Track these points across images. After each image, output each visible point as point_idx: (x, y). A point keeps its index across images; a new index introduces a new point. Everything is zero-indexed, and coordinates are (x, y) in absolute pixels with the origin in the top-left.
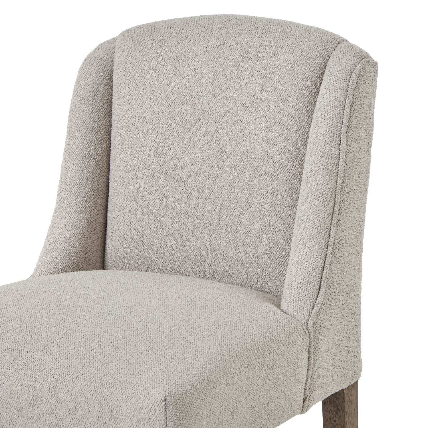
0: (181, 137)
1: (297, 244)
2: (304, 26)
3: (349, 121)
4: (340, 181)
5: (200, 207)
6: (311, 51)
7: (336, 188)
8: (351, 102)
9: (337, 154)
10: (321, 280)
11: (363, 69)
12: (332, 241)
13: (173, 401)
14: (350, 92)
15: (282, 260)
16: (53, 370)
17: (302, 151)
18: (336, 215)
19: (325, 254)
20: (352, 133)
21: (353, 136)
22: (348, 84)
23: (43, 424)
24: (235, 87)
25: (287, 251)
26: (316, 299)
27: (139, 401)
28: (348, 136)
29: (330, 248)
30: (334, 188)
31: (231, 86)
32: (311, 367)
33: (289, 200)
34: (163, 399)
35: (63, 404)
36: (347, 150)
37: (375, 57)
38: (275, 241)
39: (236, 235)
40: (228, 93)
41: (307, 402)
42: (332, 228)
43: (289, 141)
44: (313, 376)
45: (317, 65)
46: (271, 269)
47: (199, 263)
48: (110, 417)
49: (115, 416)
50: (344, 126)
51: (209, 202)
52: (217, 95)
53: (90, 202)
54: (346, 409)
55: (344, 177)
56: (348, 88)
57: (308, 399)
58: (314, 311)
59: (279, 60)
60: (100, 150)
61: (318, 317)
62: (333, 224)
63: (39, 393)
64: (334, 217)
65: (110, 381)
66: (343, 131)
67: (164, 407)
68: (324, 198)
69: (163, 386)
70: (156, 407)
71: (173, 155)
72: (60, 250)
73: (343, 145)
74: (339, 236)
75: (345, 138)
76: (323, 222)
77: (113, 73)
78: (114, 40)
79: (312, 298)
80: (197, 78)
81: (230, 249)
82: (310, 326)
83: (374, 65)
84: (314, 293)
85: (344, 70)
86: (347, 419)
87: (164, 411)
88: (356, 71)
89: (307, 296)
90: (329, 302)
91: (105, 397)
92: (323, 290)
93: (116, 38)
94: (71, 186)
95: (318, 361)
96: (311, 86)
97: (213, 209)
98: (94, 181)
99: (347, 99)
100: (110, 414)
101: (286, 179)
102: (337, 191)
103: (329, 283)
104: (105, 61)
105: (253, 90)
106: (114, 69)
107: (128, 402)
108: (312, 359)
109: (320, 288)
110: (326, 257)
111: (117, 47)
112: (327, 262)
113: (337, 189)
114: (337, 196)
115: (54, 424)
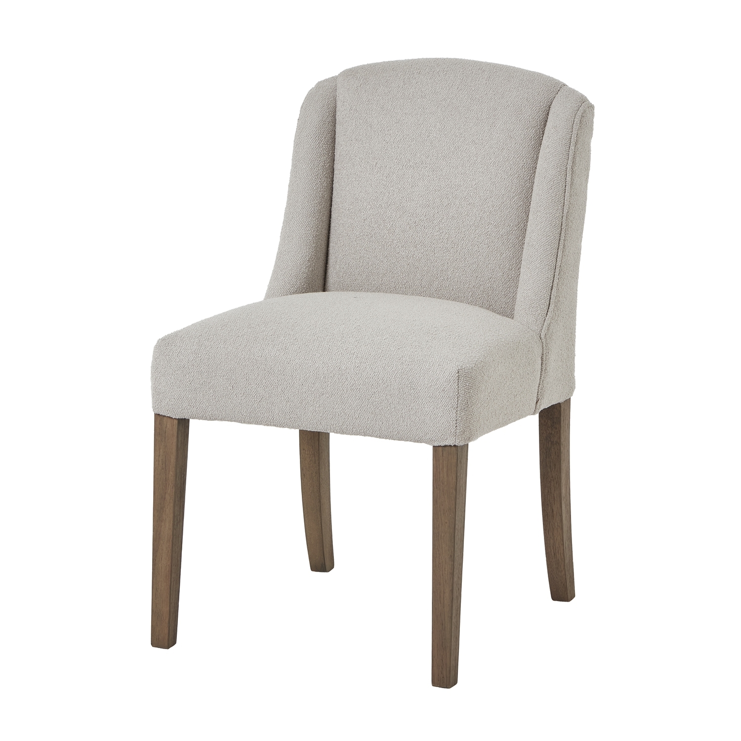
0: (410, 171)
1: (529, 266)
2: (527, 71)
3: (574, 158)
4: (565, 211)
5: (428, 235)
6: (536, 94)
7: (562, 217)
8: (575, 141)
9: (564, 186)
10: (550, 298)
11: (585, 111)
12: (559, 263)
13: (464, 373)
14: (575, 132)
15: (508, 283)
16: (356, 354)
17: (528, 184)
18: (562, 241)
19: (553, 275)
20: (576, 168)
21: (576, 172)
22: (573, 124)
23: (346, 399)
24: (464, 125)
25: (513, 275)
26: (547, 314)
27: (435, 374)
28: (572, 171)
29: (557, 270)
30: (561, 217)
31: (460, 124)
32: (543, 372)
33: (516, 228)
34: (457, 372)
35: (366, 380)
36: (572, 184)
37: (592, 100)
38: (502, 266)
39: (463, 262)
40: (457, 131)
41: (539, 403)
42: (559, 252)
43: (516, 176)
44: (544, 381)
45: (542, 107)
46: (497, 292)
47: (425, 289)
48: (409, 388)
49: (414, 387)
50: (570, 162)
51: (438, 231)
52: (446, 132)
53: (317, 232)
54: (562, 422)
55: (569, 208)
56: (572, 129)
57: (539, 401)
58: (545, 324)
59: (507, 102)
60: (325, 183)
61: (548, 329)
62: (560, 248)
63: (344, 372)
64: (560, 242)
65: (408, 360)
66: (569, 167)
67: (457, 378)
68: (553, 225)
69: (454, 362)
70: (450, 378)
71: (402, 188)
72: (292, 275)
73: (569, 179)
74: (564, 260)
75: (571, 173)
76: (552, 246)
77: (336, 111)
78: (334, 79)
79: (544, 313)
80: (426, 116)
81: (457, 274)
82: (543, 337)
83: (592, 107)
84: (545, 309)
85: (569, 112)
86: (562, 432)
87: (457, 381)
88: (579, 113)
89: (539, 311)
90: (556, 318)
91: (405, 373)
92: (552, 306)
93: (337, 77)
94: (300, 216)
95: (548, 368)
96: (538, 126)
97: (441, 238)
98: (320, 212)
99: (572, 138)
100: (409, 385)
101: (513, 210)
102: (563, 220)
103: (556, 300)
104: (329, 99)
105: (482, 128)
106: (337, 105)
107: (426, 375)
108: (544, 365)
109: (549, 305)
110: (554, 278)
111: (339, 85)
112: (555, 282)
113: (564, 218)
114: (563, 224)
115: (357, 397)
